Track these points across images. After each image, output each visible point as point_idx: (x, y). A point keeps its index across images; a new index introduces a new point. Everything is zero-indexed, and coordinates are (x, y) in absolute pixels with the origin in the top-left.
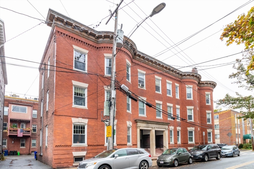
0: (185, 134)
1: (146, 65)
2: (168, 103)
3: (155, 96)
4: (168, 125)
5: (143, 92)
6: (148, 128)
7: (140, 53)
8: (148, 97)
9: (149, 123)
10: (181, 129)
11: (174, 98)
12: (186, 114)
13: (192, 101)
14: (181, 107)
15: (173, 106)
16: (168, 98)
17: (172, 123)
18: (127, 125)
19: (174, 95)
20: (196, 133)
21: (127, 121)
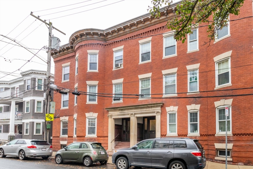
1: (122, 36)
2: (164, 70)
3: (138, 69)
4: (159, 105)
5: (119, 72)
6: (125, 115)
7: (108, 30)
8: (126, 77)
9: (125, 110)
10: (201, 106)
11: (183, 55)
12: (212, 74)
13: (226, 39)
14: (205, 63)
15: (178, 70)
16: (164, 62)
17: (173, 101)
18: (86, 118)
19: (182, 49)
20: (236, 111)
21: (87, 113)
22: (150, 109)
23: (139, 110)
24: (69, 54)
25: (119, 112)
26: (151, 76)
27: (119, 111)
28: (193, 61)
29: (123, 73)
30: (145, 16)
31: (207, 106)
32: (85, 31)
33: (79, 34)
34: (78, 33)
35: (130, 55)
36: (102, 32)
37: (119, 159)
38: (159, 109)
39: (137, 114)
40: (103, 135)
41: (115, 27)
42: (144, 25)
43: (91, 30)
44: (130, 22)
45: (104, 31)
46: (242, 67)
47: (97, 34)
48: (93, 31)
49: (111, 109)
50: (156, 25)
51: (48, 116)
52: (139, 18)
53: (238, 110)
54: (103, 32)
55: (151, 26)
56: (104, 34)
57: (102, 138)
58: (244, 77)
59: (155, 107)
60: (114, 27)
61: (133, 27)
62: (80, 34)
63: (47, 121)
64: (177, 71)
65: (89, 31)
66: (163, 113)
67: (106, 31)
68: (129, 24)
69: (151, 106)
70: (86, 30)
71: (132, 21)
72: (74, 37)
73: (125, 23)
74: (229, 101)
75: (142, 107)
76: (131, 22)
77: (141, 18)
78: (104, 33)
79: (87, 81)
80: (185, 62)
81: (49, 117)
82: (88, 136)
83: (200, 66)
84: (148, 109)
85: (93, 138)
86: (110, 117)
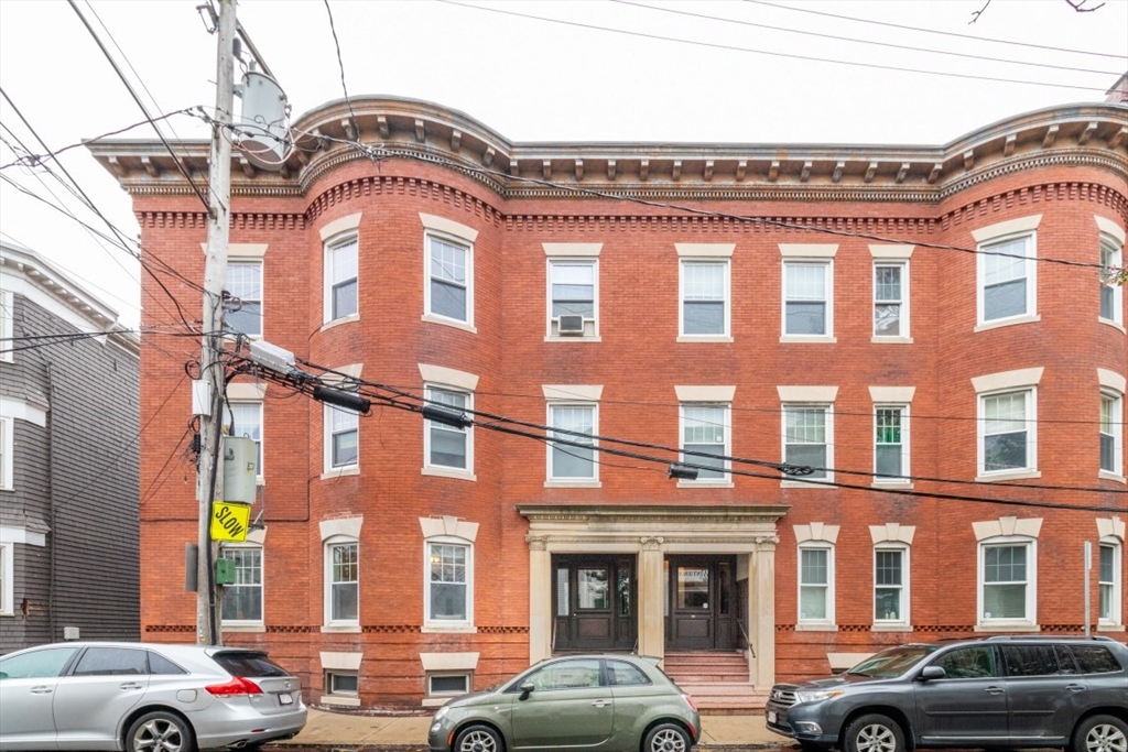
0: (954, 565)
2: (788, 384)
3: (671, 362)
4: (773, 516)
5: (579, 356)
6: (614, 542)
7: (535, 150)
8: (613, 380)
9: (616, 519)
10: (916, 533)
11: (857, 345)
12: (964, 431)
13: (1026, 328)
14: (931, 390)
15: (838, 396)
16: (788, 353)
17: (823, 505)
18: (420, 538)
19: (853, 322)
20: (1053, 557)
21: (427, 516)
22: (734, 526)
23: (685, 526)
24: (256, 201)
25: (584, 527)
26: (731, 399)
27: (586, 522)
28: (892, 377)
29: (599, 362)
30: (727, 151)
31: (938, 533)
32: (423, 113)
33: (382, 112)
34: (380, 107)
35: (637, 296)
36: (503, 148)
37: (864, 725)
38: (768, 530)
39: (674, 542)
40: (499, 624)
41: (576, 147)
42: (707, 185)
43: (456, 119)
44: (653, 150)
45: (511, 146)
46: (1071, 425)
47: (479, 150)
48: (468, 127)
49: (548, 512)
50: (754, 203)
51: (225, 513)
52: (697, 151)
53: (1059, 554)
54: (506, 150)
55: (733, 199)
56: (509, 160)
57: (497, 638)
58: (1075, 457)
59: (755, 521)
60: (572, 147)
61: (656, 179)
62: (387, 117)
63: (215, 541)
64: (837, 400)
65: (444, 118)
66: (785, 547)
67: (522, 150)
68: (645, 160)
69: (739, 517)
70: (432, 111)
71: (665, 150)
72: (345, 123)
73: (630, 150)
74: (1031, 526)
75: (701, 514)
76: (659, 154)
77: (706, 151)
78: (511, 158)
79: (423, 362)
80: (865, 373)
81: (225, 521)
82: (433, 626)
83: (915, 396)
84: (722, 526)
85: (460, 636)
86: (537, 544)
